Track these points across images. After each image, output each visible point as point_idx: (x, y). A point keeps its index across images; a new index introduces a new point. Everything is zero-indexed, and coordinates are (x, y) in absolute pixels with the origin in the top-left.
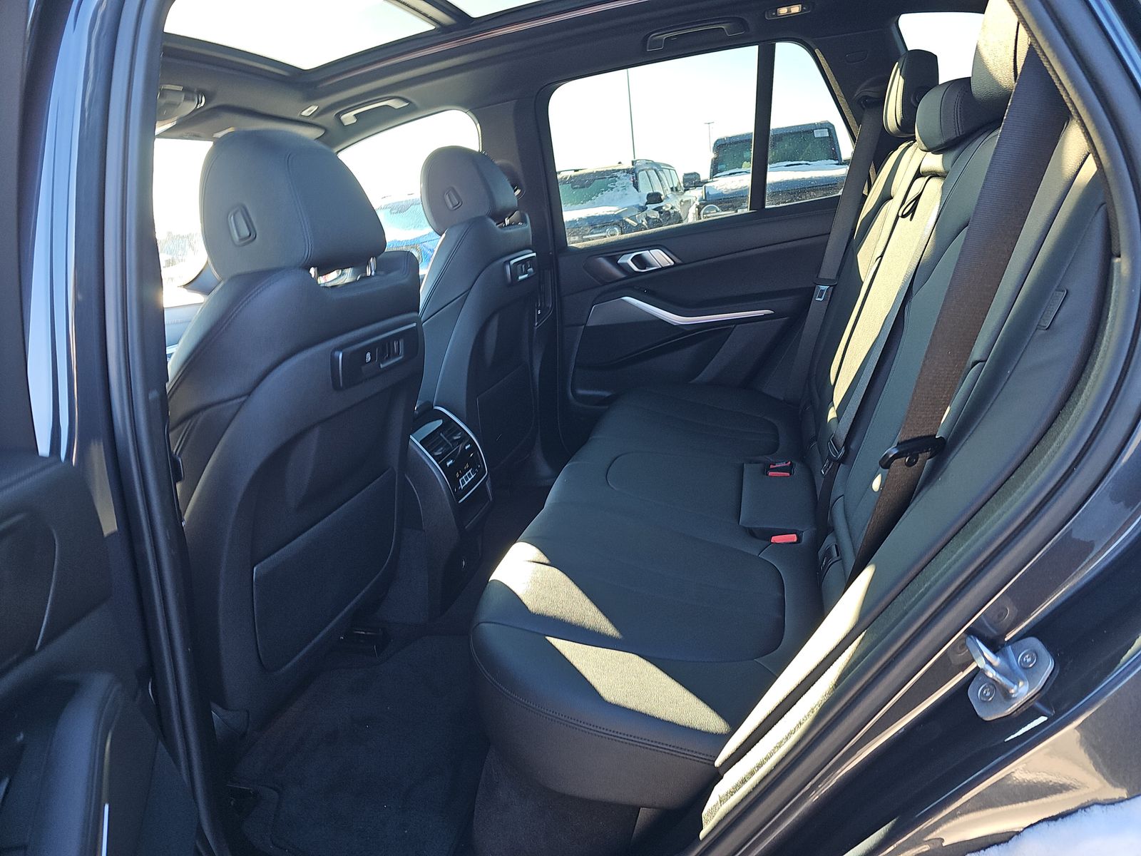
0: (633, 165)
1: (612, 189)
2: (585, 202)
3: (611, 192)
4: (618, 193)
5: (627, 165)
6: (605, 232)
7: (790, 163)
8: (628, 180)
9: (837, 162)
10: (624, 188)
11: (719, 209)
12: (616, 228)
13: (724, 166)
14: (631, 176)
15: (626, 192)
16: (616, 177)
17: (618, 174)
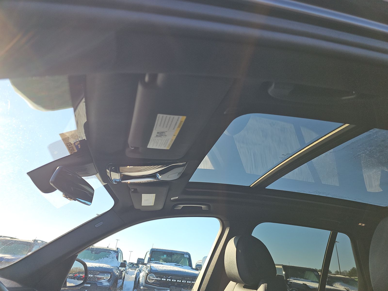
0: (117, 250)
1: (108, 257)
2: (95, 260)
3: (107, 258)
4: (110, 259)
5: (115, 249)
6: (104, 275)
7: (176, 264)
8: (115, 255)
9: (191, 268)
10: (113, 258)
11: (155, 277)
12: (109, 275)
13: (153, 259)
14: (116, 254)
15: (113, 260)
16: (111, 253)
17: (112, 252)
